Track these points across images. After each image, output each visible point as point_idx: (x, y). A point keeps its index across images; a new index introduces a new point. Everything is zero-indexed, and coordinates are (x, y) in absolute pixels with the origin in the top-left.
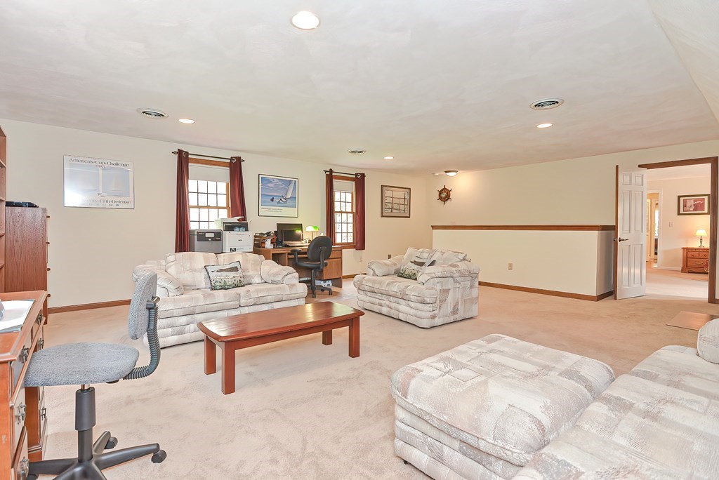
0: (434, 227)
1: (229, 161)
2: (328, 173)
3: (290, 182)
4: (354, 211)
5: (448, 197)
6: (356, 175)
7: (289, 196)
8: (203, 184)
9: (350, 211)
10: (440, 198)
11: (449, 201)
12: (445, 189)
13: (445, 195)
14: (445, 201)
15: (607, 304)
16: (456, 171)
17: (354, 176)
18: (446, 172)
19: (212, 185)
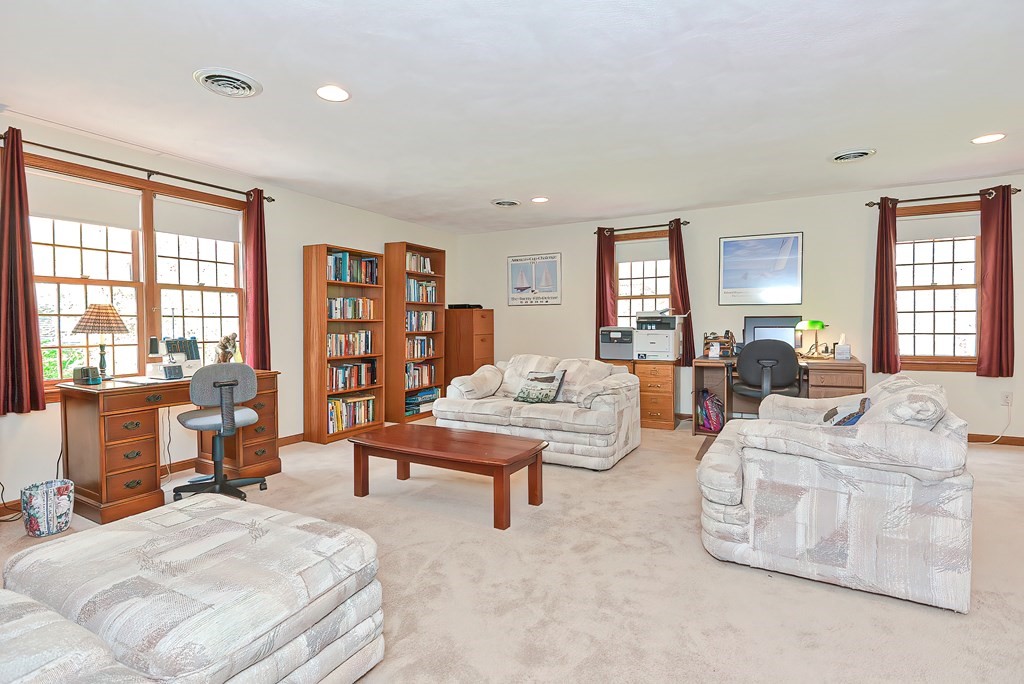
1: (667, 228)
3: (785, 240)
6: (983, 193)
8: (637, 267)
17: (978, 198)
19: (650, 266)
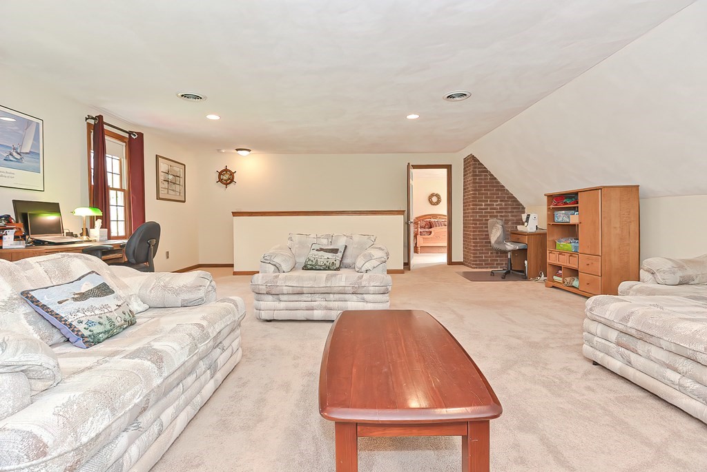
0: (235, 214)
2: (92, 122)
3: (29, 123)
4: (125, 187)
5: (231, 180)
6: (130, 133)
7: (27, 149)
9: (118, 187)
10: (220, 180)
11: (232, 184)
12: (226, 170)
13: (226, 178)
14: (227, 184)
15: (407, 275)
16: (249, 150)
17: (127, 135)
18: (237, 150)
